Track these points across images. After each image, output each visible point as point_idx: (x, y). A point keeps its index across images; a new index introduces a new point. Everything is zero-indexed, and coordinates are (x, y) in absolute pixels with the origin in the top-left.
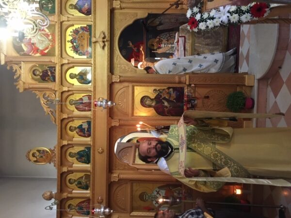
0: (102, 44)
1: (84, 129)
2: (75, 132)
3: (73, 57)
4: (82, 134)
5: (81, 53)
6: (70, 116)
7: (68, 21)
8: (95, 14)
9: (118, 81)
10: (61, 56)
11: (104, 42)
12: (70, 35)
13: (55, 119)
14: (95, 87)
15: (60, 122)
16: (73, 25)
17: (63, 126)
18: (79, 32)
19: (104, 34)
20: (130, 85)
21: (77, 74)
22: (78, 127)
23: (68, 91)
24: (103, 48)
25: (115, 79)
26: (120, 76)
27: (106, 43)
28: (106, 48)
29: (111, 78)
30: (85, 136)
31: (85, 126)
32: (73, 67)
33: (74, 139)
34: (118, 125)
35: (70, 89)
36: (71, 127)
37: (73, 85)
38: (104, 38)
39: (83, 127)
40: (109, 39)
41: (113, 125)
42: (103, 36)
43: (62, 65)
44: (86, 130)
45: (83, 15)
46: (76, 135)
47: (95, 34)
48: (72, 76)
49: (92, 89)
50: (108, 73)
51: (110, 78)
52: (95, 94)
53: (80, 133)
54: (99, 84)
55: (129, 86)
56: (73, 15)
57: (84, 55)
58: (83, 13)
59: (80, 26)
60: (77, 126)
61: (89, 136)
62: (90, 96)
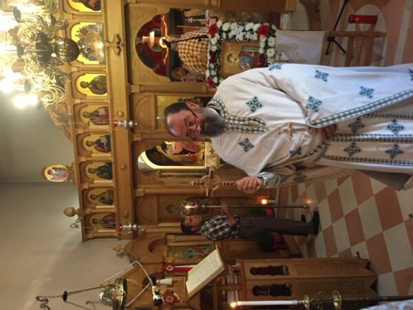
0: (117, 51)
1: (103, 144)
2: (93, 147)
3: (83, 63)
4: (101, 149)
5: (92, 57)
6: (86, 131)
7: (73, 19)
9: (139, 91)
11: (119, 47)
12: (76, 35)
13: (69, 134)
14: (112, 100)
15: (75, 138)
16: (79, 23)
17: (79, 141)
18: (87, 32)
20: (152, 94)
22: (96, 142)
23: (81, 103)
24: (119, 54)
25: (135, 89)
26: (140, 85)
27: (122, 48)
28: (122, 53)
29: (131, 90)
31: (104, 141)
32: (84, 74)
33: (93, 155)
34: (140, 139)
35: (83, 101)
37: (86, 95)
40: (125, 43)
41: (135, 140)
42: (118, 41)
44: (105, 144)
47: (107, 37)
48: (84, 85)
49: (109, 101)
50: (126, 84)
51: (128, 89)
52: (112, 107)
53: (98, 149)
54: (116, 96)
55: (150, 96)
56: (78, 11)
57: (96, 60)
58: (90, 7)
61: (109, 151)
62: (107, 108)
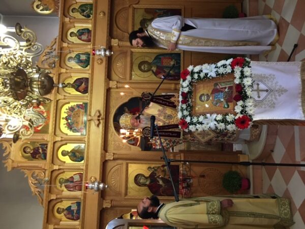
0: (97, 122)
1: (73, 211)
2: (63, 214)
3: (67, 134)
4: (70, 216)
5: (75, 130)
6: (59, 196)
7: (64, 99)
8: (91, 93)
9: (112, 158)
10: (55, 134)
11: (99, 120)
12: (65, 112)
13: (43, 200)
14: (87, 166)
15: (47, 203)
16: (69, 103)
17: (51, 208)
18: (74, 109)
19: (99, 112)
20: (124, 162)
21: (69, 151)
22: (66, 209)
23: (59, 169)
24: (98, 126)
25: (109, 156)
26: (114, 154)
27: (101, 121)
28: (101, 126)
29: (105, 156)
30: (73, 219)
31: (74, 208)
32: (66, 144)
33: (61, 222)
34: (109, 207)
35: (61, 167)
36: (59, 208)
37: (65, 162)
38: (99, 117)
39: (72, 209)
40: (104, 117)
41: (104, 207)
42: (98, 114)
43: (54, 143)
44: (75, 211)
45: (80, 93)
46: (64, 218)
47: (90, 112)
48: (64, 154)
49: (84, 168)
50: (101, 151)
51: (103, 156)
52: (87, 173)
53: (68, 216)
54: (91, 162)
55: (122, 164)
56: (70, 94)
57: (78, 132)
58: (80, 92)
59: (75, 104)
60: (65, 207)
61: (78, 218)
62: (82, 174)
